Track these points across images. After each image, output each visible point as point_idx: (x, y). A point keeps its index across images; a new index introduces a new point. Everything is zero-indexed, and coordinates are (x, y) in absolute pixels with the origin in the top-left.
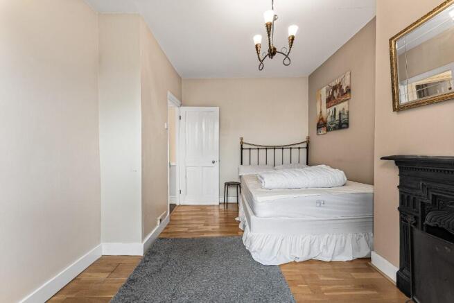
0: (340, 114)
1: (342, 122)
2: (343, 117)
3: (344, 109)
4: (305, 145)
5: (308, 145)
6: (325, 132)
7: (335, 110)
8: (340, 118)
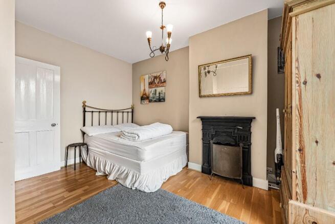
0: (159, 93)
1: (161, 98)
2: (161, 95)
3: (162, 91)
4: (130, 110)
5: (133, 110)
6: (148, 103)
7: (156, 90)
8: (159, 95)
